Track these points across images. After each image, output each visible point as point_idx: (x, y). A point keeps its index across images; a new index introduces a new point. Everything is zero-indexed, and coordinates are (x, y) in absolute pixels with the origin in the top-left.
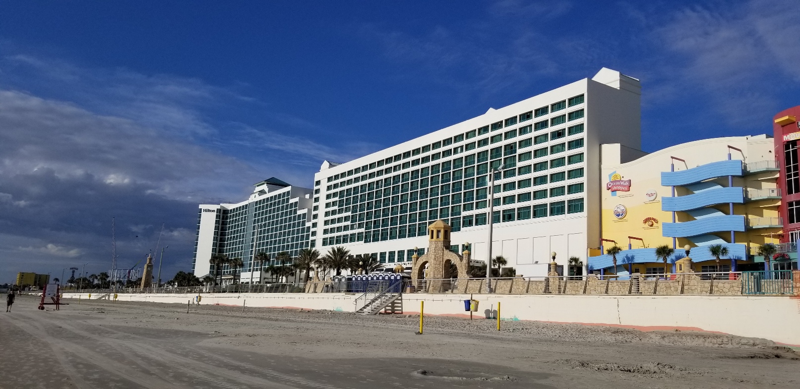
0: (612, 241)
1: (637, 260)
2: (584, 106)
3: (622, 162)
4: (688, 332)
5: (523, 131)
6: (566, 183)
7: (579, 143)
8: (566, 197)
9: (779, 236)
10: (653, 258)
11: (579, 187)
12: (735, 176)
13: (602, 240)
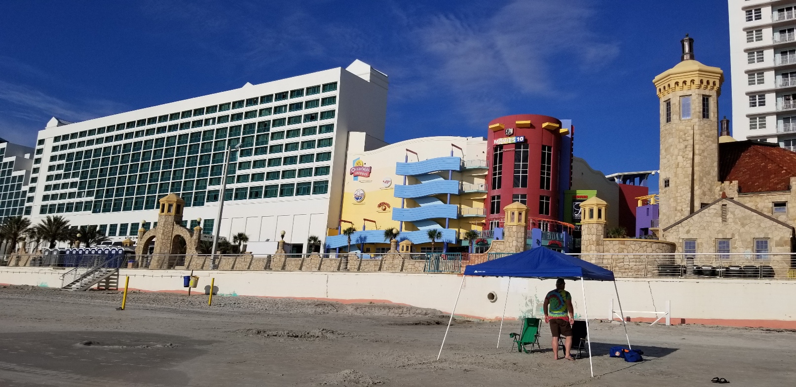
0: (351, 222)
1: (368, 241)
2: (336, 93)
3: (366, 150)
4: (379, 304)
5: (278, 110)
6: (314, 165)
7: (329, 128)
8: (313, 179)
9: (483, 224)
10: (381, 239)
11: (325, 170)
12: (454, 171)
13: (341, 221)
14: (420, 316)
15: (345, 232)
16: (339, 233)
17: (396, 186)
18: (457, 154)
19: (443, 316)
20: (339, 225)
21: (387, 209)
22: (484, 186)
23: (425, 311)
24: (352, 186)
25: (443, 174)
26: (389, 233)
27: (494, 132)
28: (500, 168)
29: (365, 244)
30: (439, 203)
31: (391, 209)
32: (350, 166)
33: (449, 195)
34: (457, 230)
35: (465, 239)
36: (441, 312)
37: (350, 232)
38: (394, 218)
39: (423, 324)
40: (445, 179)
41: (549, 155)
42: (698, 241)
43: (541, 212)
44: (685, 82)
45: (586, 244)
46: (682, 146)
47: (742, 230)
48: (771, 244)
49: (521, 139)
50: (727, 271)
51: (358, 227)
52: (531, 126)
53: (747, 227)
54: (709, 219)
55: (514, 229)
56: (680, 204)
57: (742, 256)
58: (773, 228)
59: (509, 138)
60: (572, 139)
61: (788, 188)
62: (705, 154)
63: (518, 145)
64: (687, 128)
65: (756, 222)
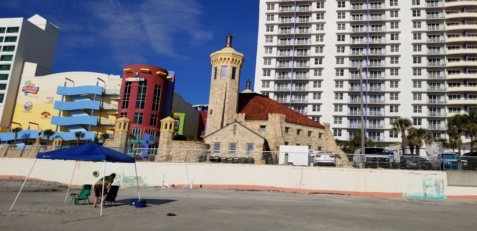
0: (19, 124)
1: (31, 137)
3: (36, 76)
7: (9, 58)
9: (114, 130)
11: (3, 87)
12: (98, 95)
13: (11, 122)
14: (44, 186)
15: (14, 130)
16: (9, 131)
17: (56, 101)
18: (101, 84)
19: (61, 186)
20: (10, 125)
21: (48, 116)
22: (117, 106)
23: (48, 183)
24: (22, 99)
25: (90, 96)
26: (49, 133)
27: (127, 73)
28: (128, 96)
29: (29, 139)
30: (86, 114)
31: (51, 117)
32: (22, 85)
33: (93, 110)
34: (96, 133)
35: (100, 138)
36: (60, 184)
37: (17, 130)
38: (52, 123)
39: (42, 191)
40: (91, 99)
41: (159, 91)
42: (221, 144)
43: (151, 124)
44: (225, 59)
45: (161, 143)
46: (220, 93)
47: (242, 139)
48: (254, 147)
49: (143, 79)
50: (233, 160)
51: (25, 128)
52: (150, 72)
53: (244, 138)
54: (227, 132)
55: (120, 133)
56: (216, 124)
57: (241, 152)
58: (256, 138)
59: (136, 78)
60: (174, 83)
61: (267, 119)
62: (231, 98)
63: (140, 83)
64: (223, 83)
65: (249, 135)
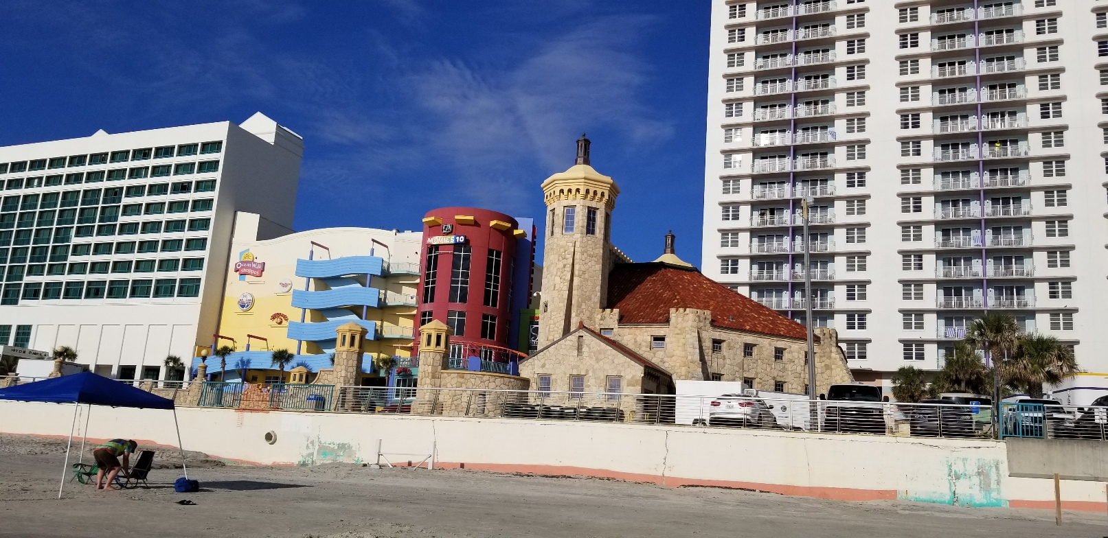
0: (232, 339)
1: (252, 366)
2: (220, 156)
3: (258, 239)
5: (135, 173)
6: (182, 255)
7: (206, 204)
8: (179, 275)
9: (411, 349)
11: (197, 264)
12: (374, 275)
13: (217, 336)
15: (220, 352)
16: (213, 353)
17: (295, 291)
18: (380, 252)
20: (214, 341)
21: (284, 321)
22: (414, 298)
24: (237, 288)
25: (360, 279)
26: (280, 356)
27: (430, 227)
28: (434, 275)
29: (250, 370)
30: (352, 317)
32: (235, 259)
33: (365, 308)
34: (376, 354)
36: (207, 456)
37: (225, 352)
38: (290, 336)
40: (363, 285)
41: (498, 262)
42: (553, 377)
43: (484, 335)
44: (570, 191)
46: (561, 265)
47: (596, 366)
48: (624, 383)
49: (462, 239)
50: (574, 412)
51: (240, 348)
52: (476, 223)
53: (601, 363)
54: (565, 352)
56: (552, 333)
57: (595, 397)
58: (626, 365)
59: (448, 237)
60: (534, 243)
61: (667, 321)
62: (587, 276)
63: (457, 246)
64: (568, 244)
65: (610, 358)
